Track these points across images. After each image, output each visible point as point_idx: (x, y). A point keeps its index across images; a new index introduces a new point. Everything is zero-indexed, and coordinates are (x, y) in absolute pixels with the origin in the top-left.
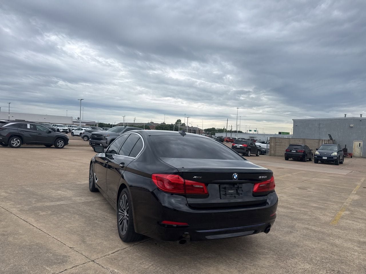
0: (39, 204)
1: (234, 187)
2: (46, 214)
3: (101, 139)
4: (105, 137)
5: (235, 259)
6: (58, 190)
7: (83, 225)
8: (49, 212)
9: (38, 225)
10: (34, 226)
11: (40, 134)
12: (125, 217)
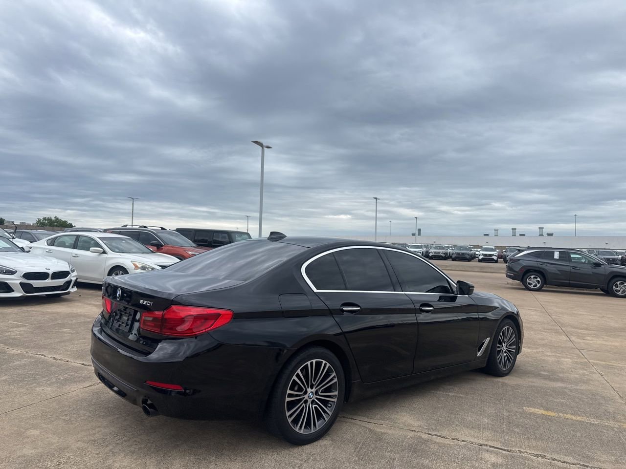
11: (576, 268)
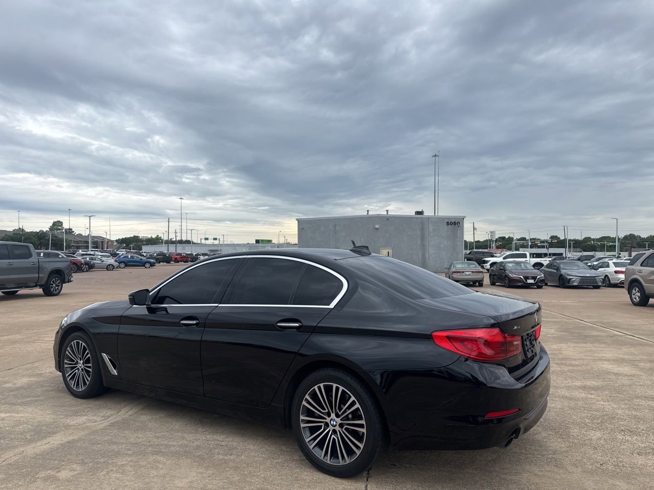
0: (10, 457)
2: (75, 473)
7: (211, 472)
8: (76, 467)
12: (331, 428)
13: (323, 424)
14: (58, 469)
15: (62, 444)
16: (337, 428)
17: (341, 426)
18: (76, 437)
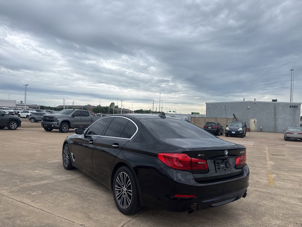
0: (25, 185)
1: (224, 162)
2: (38, 194)
3: (53, 121)
4: (56, 119)
5: (223, 222)
6: (34, 170)
7: (79, 202)
8: (40, 192)
9: (37, 206)
10: (33, 207)
12: (124, 192)
13: (121, 190)
14: (34, 191)
15: (44, 184)
16: (125, 192)
17: (126, 191)
18: (50, 182)
